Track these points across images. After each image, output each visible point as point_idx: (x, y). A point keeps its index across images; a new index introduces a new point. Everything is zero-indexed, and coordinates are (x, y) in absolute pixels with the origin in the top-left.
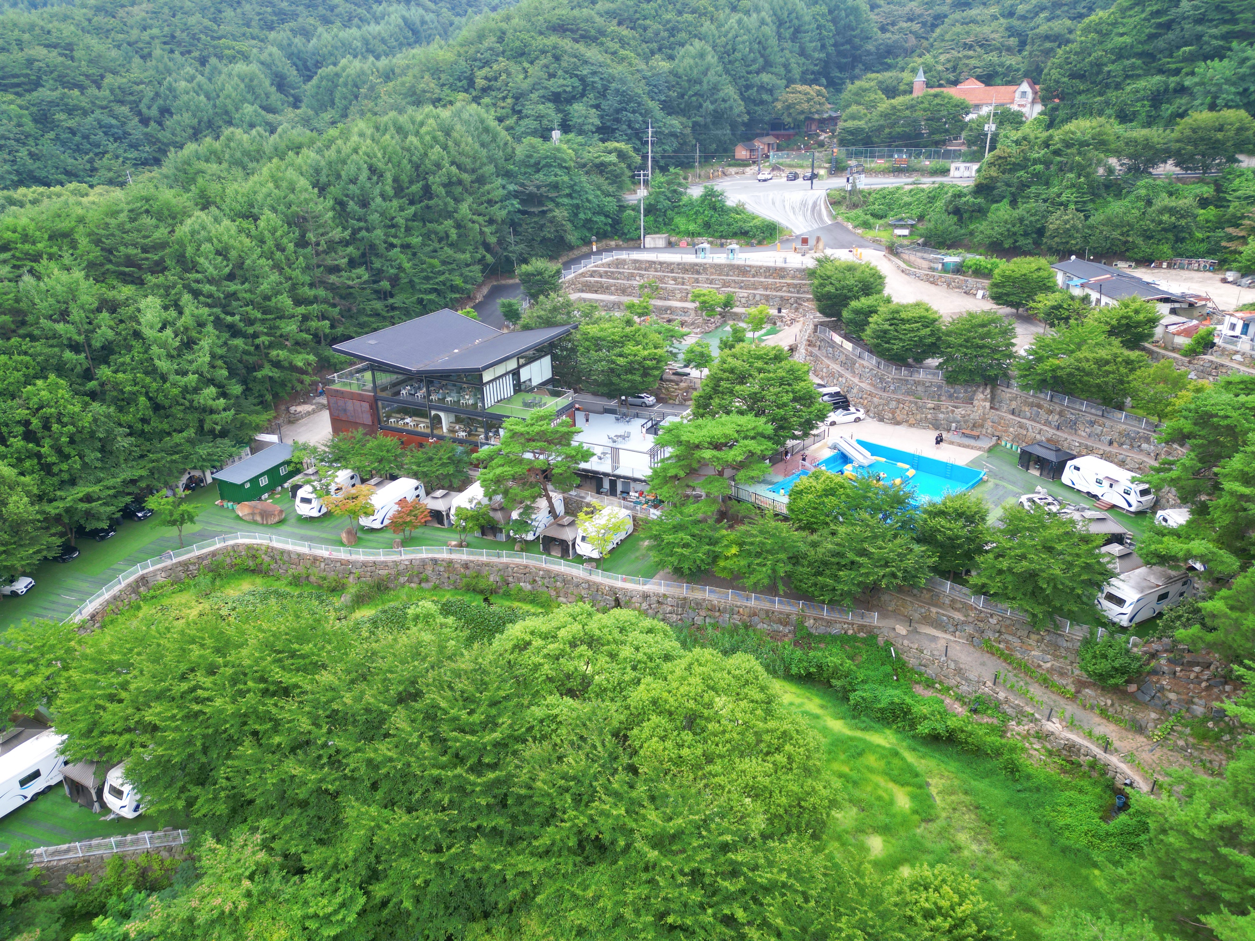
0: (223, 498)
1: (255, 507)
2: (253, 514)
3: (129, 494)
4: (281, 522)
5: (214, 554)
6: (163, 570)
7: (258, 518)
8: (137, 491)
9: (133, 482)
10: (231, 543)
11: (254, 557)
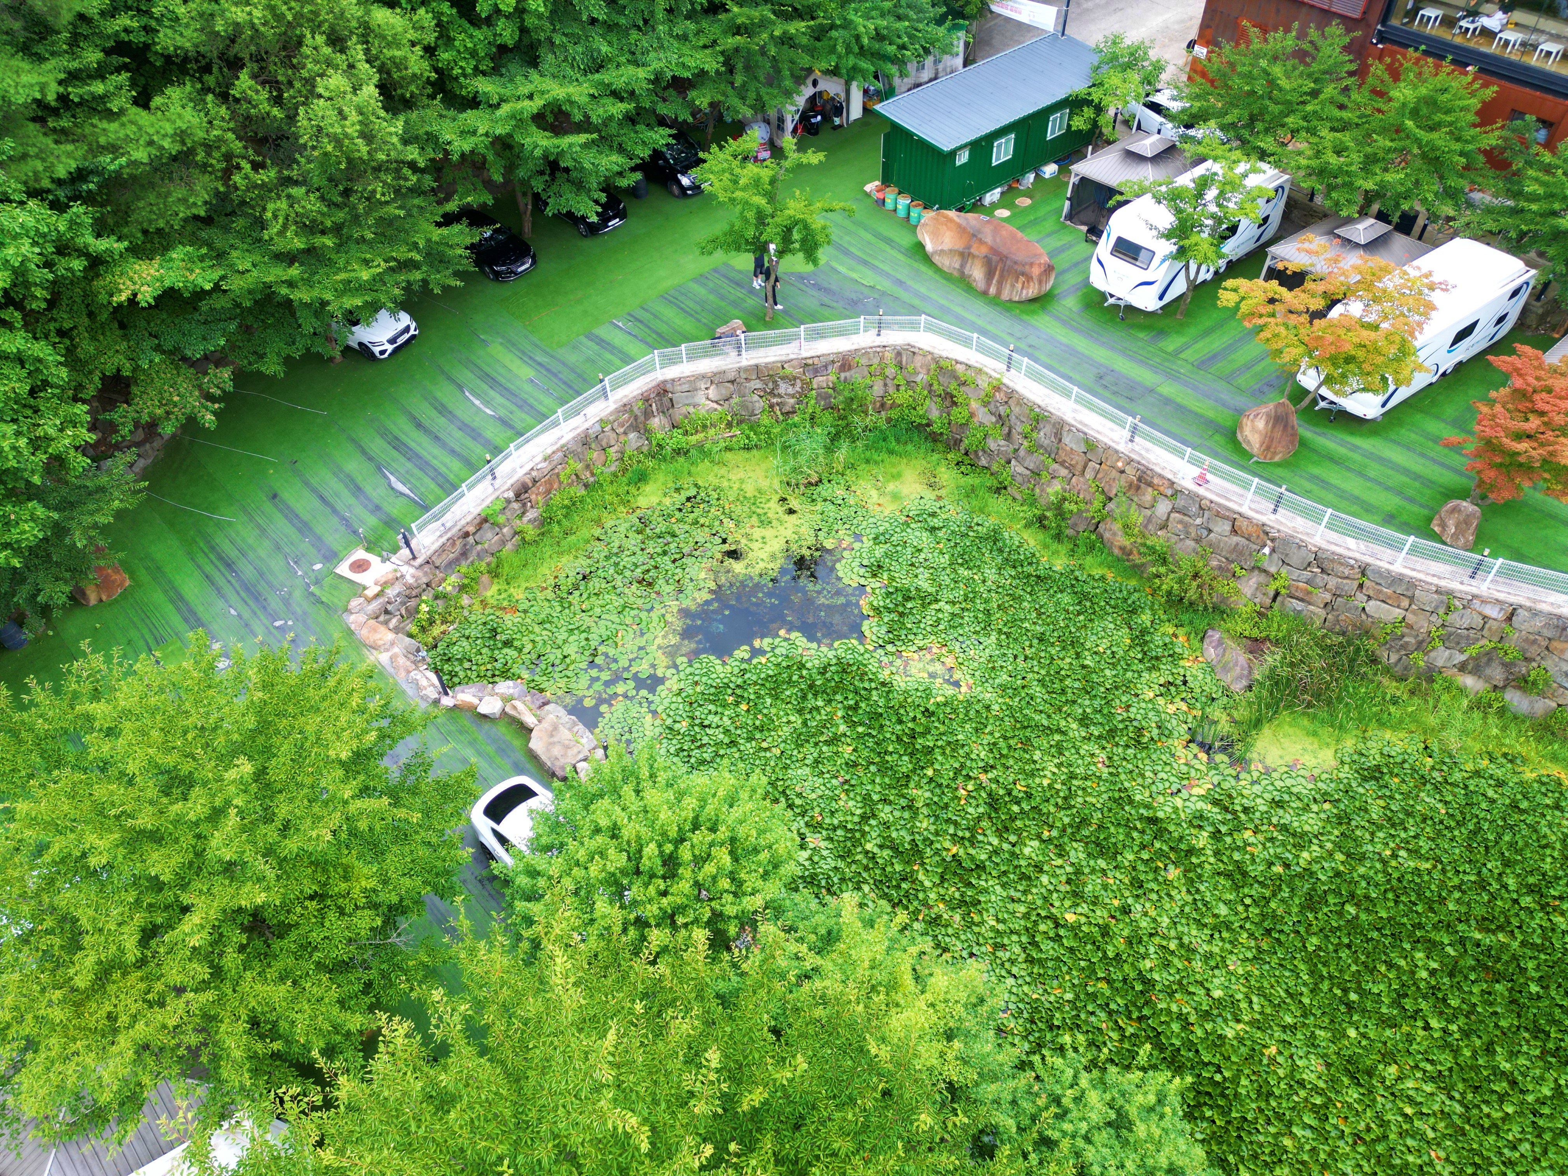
0: (887, 181)
1: (974, 236)
2: (965, 255)
3: (662, 122)
4: (1041, 301)
5: (845, 363)
6: (715, 379)
7: (977, 273)
8: (685, 116)
9: (680, 85)
10: (895, 337)
11: (950, 399)
